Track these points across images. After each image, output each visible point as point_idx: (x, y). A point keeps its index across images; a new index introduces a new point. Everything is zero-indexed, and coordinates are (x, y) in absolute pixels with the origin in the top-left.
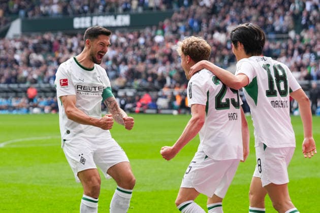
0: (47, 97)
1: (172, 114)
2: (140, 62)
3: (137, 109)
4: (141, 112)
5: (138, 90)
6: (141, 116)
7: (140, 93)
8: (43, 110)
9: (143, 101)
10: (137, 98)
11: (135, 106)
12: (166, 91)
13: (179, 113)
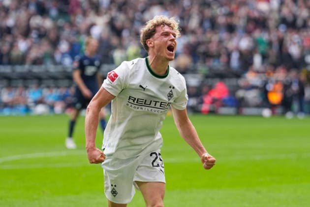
0: (58, 87)
1: (261, 116)
2: (208, 30)
3: (205, 107)
4: (212, 112)
5: (207, 77)
6: (212, 118)
7: (210, 81)
8: (52, 107)
9: (215, 95)
10: (205, 89)
11: (202, 102)
12: (251, 78)
13: (273, 113)
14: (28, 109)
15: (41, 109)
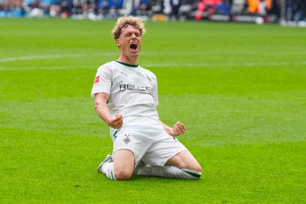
1: (254, 23)
3: (198, 14)
4: (204, 19)
6: (204, 24)
11: (195, 9)
13: (266, 21)
14: (23, 13)
15: (36, 12)
